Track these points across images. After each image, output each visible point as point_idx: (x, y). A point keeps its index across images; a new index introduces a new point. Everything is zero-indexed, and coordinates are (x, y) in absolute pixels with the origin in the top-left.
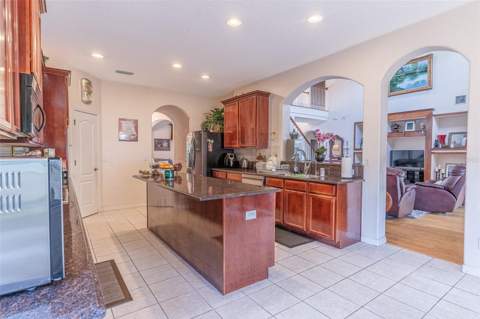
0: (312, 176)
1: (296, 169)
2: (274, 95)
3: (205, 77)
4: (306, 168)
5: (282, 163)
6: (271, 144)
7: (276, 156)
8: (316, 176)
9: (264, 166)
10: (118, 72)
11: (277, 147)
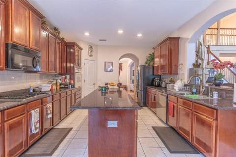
0: (206, 98)
1: (194, 90)
2: (182, 38)
3: (139, 35)
4: (202, 90)
5: (185, 85)
6: (180, 72)
7: (182, 80)
8: (209, 98)
9: (173, 86)
10: (100, 40)
11: (183, 74)
